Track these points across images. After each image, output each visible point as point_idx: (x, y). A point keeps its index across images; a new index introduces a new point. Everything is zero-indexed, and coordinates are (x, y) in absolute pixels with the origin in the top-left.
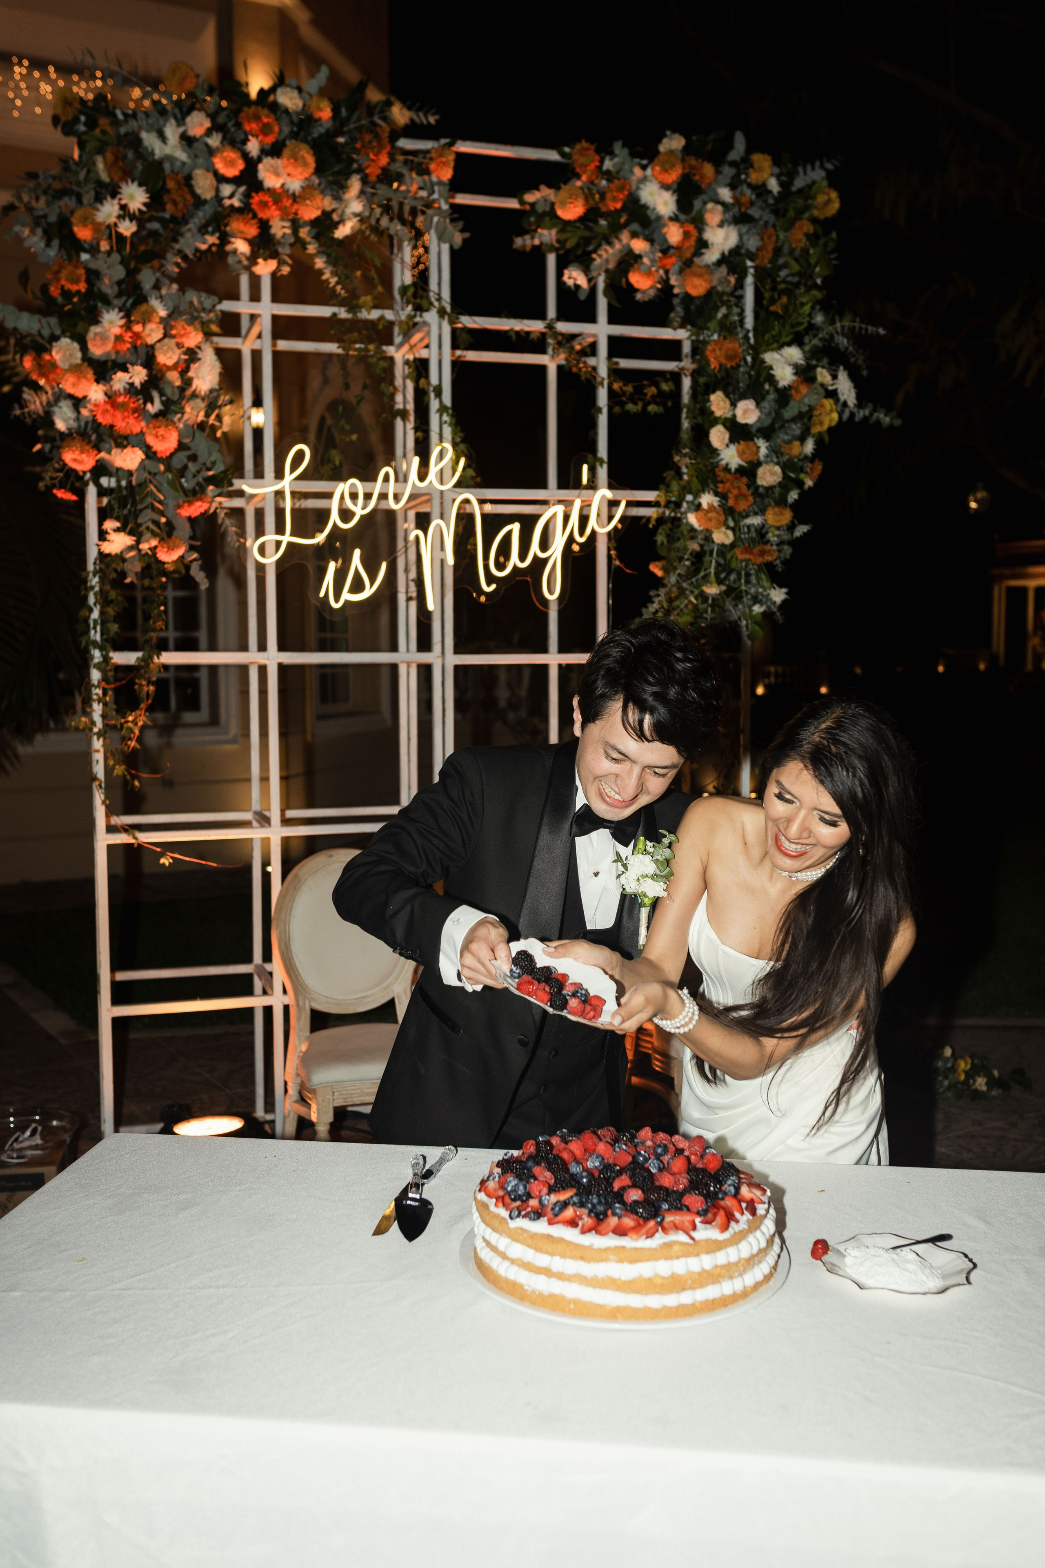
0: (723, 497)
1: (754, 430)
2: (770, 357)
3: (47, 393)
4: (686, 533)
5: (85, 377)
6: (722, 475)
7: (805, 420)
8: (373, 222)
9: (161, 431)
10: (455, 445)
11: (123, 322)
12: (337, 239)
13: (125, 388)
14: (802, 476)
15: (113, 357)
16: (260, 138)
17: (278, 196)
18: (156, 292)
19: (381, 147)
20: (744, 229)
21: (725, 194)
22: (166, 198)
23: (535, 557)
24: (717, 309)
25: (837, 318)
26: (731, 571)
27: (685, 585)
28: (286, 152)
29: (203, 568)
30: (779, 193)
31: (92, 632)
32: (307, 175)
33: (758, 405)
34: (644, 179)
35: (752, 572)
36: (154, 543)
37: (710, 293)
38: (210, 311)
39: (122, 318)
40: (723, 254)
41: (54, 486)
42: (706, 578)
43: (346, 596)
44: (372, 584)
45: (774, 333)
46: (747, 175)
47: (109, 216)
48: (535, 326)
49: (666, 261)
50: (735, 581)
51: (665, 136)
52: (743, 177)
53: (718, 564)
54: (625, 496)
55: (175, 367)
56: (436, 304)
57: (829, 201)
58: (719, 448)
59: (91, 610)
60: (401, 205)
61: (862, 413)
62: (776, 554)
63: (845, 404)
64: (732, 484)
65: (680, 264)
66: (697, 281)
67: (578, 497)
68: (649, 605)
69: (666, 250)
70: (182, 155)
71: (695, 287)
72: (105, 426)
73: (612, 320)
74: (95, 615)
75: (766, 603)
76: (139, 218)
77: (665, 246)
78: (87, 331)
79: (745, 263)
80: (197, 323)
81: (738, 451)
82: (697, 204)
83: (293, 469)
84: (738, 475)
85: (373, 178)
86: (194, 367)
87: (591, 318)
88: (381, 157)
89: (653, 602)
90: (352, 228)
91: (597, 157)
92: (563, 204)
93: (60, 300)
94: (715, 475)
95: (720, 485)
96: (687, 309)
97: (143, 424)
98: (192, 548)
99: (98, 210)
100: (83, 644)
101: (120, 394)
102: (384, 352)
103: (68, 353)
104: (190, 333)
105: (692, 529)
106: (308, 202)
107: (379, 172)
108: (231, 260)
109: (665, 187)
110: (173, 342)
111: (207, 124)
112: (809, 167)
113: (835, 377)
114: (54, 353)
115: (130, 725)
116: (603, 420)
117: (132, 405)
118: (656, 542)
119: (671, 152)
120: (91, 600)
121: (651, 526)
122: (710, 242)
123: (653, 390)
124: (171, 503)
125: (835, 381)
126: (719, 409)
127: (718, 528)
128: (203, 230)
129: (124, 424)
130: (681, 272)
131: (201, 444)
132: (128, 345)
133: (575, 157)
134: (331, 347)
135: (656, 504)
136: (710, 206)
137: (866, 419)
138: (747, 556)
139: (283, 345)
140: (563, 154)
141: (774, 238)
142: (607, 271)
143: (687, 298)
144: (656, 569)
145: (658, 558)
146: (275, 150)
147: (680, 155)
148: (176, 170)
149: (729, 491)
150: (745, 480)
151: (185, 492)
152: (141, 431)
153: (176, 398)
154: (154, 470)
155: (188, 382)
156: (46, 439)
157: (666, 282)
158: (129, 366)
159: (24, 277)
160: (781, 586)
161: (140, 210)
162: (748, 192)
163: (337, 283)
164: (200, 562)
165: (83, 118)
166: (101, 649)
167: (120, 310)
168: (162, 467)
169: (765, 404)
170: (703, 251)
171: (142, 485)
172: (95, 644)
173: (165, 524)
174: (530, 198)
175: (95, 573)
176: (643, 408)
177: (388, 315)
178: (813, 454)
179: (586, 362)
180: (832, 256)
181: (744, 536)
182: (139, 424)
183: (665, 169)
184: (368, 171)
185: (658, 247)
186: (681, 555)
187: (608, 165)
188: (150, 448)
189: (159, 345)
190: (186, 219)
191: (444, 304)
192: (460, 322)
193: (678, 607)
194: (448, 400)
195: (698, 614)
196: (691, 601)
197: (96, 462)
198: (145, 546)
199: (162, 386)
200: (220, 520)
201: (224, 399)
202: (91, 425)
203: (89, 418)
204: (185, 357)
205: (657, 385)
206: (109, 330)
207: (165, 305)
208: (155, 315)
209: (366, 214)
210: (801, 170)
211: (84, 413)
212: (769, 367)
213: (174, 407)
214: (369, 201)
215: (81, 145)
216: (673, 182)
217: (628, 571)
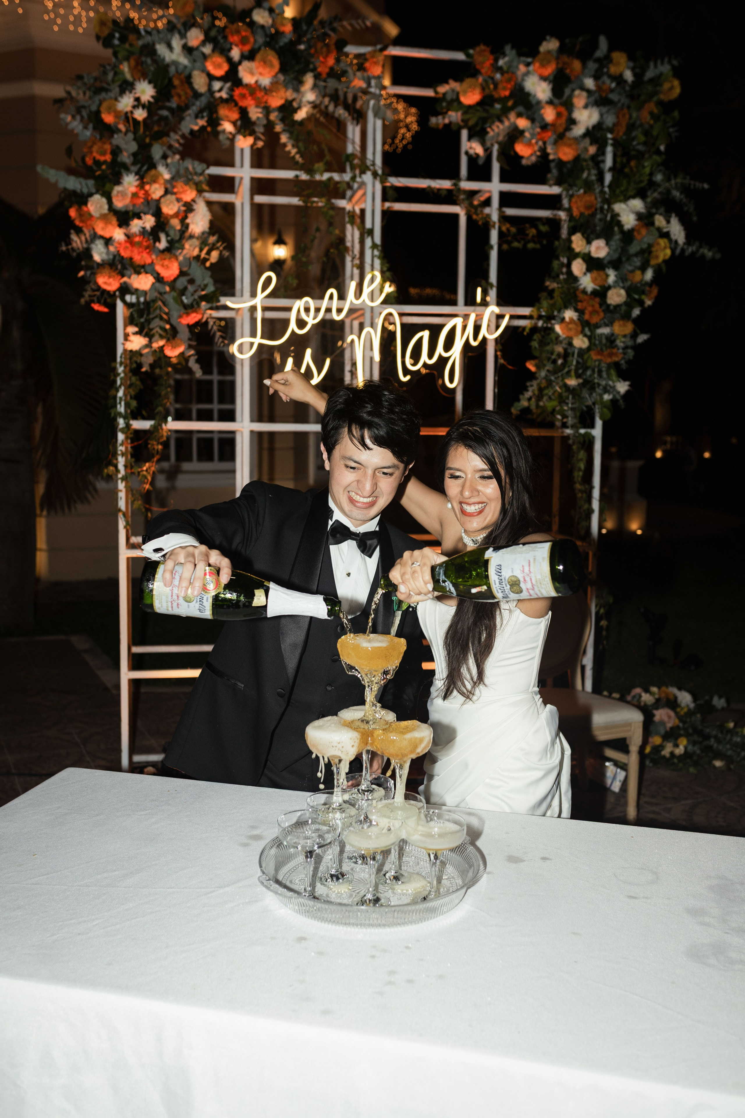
0: (581, 312)
1: (605, 262)
2: (619, 207)
3: (85, 235)
4: (554, 339)
5: (110, 223)
6: (581, 296)
7: (646, 255)
8: (323, 107)
9: (166, 263)
10: (382, 272)
11: (137, 183)
12: (296, 121)
13: (140, 232)
14: (643, 297)
15: (131, 208)
16: (240, 47)
17: (254, 90)
18: (163, 161)
19: (329, 52)
20: (604, 110)
21: (590, 83)
22: (173, 92)
24: (582, 171)
25: (672, 177)
26: (586, 369)
27: (553, 378)
28: (258, 57)
29: (197, 361)
30: (633, 82)
31: (118, 406)
32: (273, 73)
33: (607, 244)
34: (527, 73)
35: (604, 369)
36: (161, 343)
37: (577, 159)
38: (201, 175)
39: (137, 180)
40: (588, 130)
41: (93, 301)
42: (568, 374)
45: (623, 189)
46: (608, 69)
47: (127, 106)
48: (446, 184)
49: (544, 135)
50: (590, 376)
51: (544, 39)
52: (605, 70)
53: (578, 362)
54: (509, 311)
55: (176, 215)
56: (372, 168)
57: (672, 88)
58: (579, 276)
59: (117, 391)
60: (345, 94)
61: (690, 250)
62: (621, 356)
63: (676, 242)
64: (588, 303)
65: (554, 137)
66: (567, 150)
67: (474, 311)
68: (525, 393)
69: (544, 127)
70: (184, 61)
71: (565, 154)
72: (127, 258)
73: (503, 179)
74: (120, 394)
75: (612, 392)
76: (149, 107)
77: (543, 124)
78: (112, 189)
79: (606, 136)
80: (191, 183)
81: (592, 278)
82: (567, 91)
84: (593, 296)
85: (324, 76)
86: (190, 215)
87: (488, 179)
88: (329, 59)
89: (527, 391)
90: (307, 113)
91: (492, 57)
92: (465, 92)
93: (95, 168)
94: (575, 296)
95: (579, 304)
96: (560, 171)
97: (154, 257)
98: (190, 347)
99: (119, 101)
100: (113, 415)
101: (136, 236)
102: (333, 204)
103: (98, 206)
104: (186, 191)
105: (558, 336)
106: (274, 94)
107: (327, 70)
108: (221, 137)
109: (544, 78)
110: (174, 197)
111: (201, 37)
112: (659, 62)
114: (89, 205)
115: (145, 473)
116: (494, 255)
117: (145, 244)
118: (530, 347)
119: (549, 52)
120: (119, 382)
121: (525, 333)
122: (578, 120)
123: (533, 232)
124: (175, 314)
125: (669, 225)
126: (578, 246)
127: (577, 335)
128: (198, 115)
129: (139, 257)
130: (555, 143)
131: (197, 272)
132: (142, 200)
133: (476, 57)
134: (295, 201)
135: (530, 317)
136: (577, 92)
137: (693, 253)
138: (599, 357)
139: (260, 199)
140: (468, 55)
141: (627, 116)
142: (499, 143)
143: (560, 163)
144: (531, 366)
145: (532, 357)
146: (250, 56)
147: (555, 54)
148: (180, 71)
149: (585, 308)
150: (598, 300)
151: (186, 307)
152: (152, 262)
153: (177, 238)
154: (162, 290)
155: (185, 227)
156: (87, 268)
157: (543, 150)
158: (142, 215)
159: (69, 151)
160: (625, 380)
161: (149, 102)
162: (608, 81)
163: (297, 153)
164: (196, 357)
165: (117, 35)
166: (125, 418)
167: (137, 174)
168: (167, 289)
169: (613, 243)
170: (573, 126)
171: (154, 301)
172: (120, 414)
173: (170, 329)
174: (442, 89)
175: (121, 363)
176: (525, 245)
177: (336, 177)
178: (651, 280)
179: (482, 212)
180: (671, 130)
181: (597, 342)
182: (151, 257)
183: (543, 66)
184: (319, 70)
185: (537, 124)
186: (549, 355)
187: (501, 63)
188: (158, 274)
189: (163, 200)
190: (187, 107)
191: (377, 168)
192: (389, 182)
193: (547, 394)
194: (378, 240)
195: (562, 400)
196: (556, 391)
197: (121, 284)
198: (155, 345)
199: (167, 229)
200: (210, 327)
201: (212, 239)
202: (117, 258)
203: (116, 253)
204: (183, 208)
205: (536, 228)
206: (128, 189)
207: (169, 171)
208: (160, 178)
209: (318, 102)
210: (652, 64)
211: (112, 249)
212: (618, 215)
213: (177, 245)
214: (320, 92)
215: (115, 54)
216: (549, 75)
217: (510, 367)
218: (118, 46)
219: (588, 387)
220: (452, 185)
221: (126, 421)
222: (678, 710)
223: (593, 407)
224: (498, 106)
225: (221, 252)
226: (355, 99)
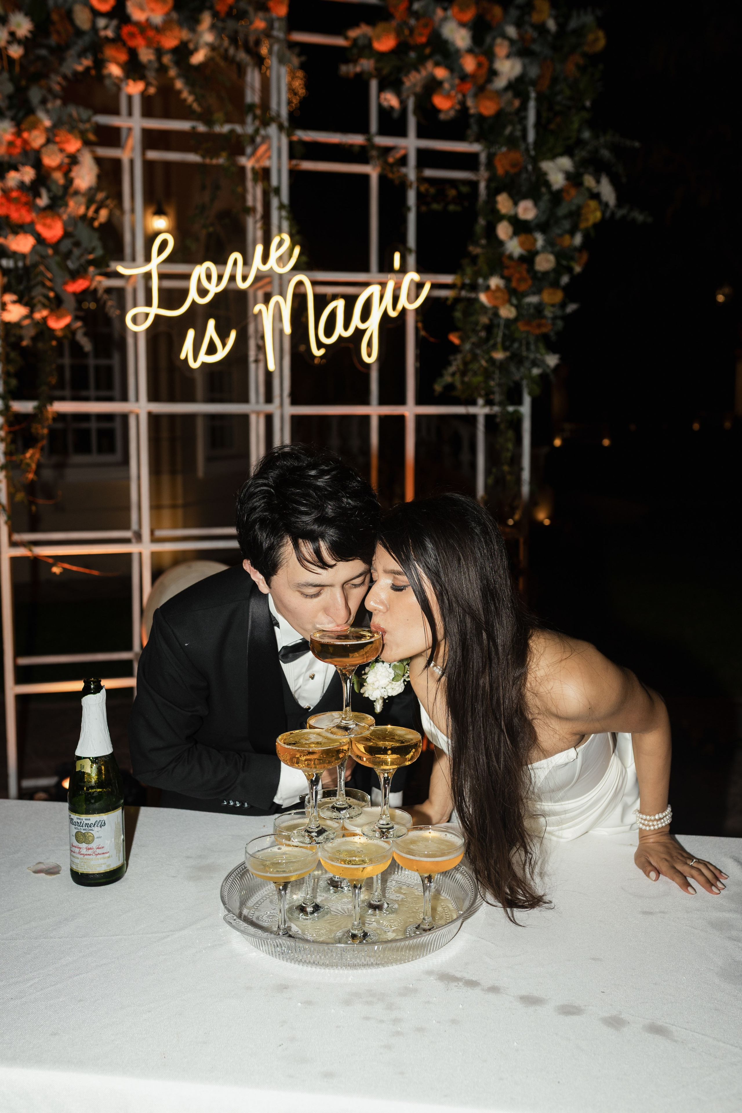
0: (508, 280)
1: (533, 224)
2: (546, 165)
4: (478, 309)
6: (507, 262)
7: (575, 218)
8: (222, 50)
9: (48, 221)
10: (291, 235)
11: (13, 130)
12: (193, 66)
13: (17, 185)
14: (572, 263)
15: (6, 158)
17: (145, 28)
18: (43, 106)
20: (527, 61)
21: (511, 31)
22: (52, 28)
23: (357, 328)
24: (504, 127)
25: (601, 134)
26: (513, 340)
27: (478, 351)
29: (86, 334)
30: (556, 32)
32: (166, 10)
33: (536, 204)
34: (445, 19)
35: (532, 341)
36: (45, 313)
37: (499, 114)
38: (86, 122)
39: (14, 126)
40: (510, 82)
42: (494, 347)
43: (204, 358)
44: (223, 349)
45: (550, 145)
46: (531, 17)
48: (357, 139)
49: (464, 87)
50: (518, 349)
52: (527, 18)
53: (504, 335)
54: (429, 279)
55: (59, 168)
56: (277, 119)
57: (596, 40)
58: (505, 240)
60: (246, 36)
61: (621, 213)
62: (550, 327)
63: (607, 205)
64: (515, 269)
65: (475, 88)
66: (488, 104)
67: (391, 279)
68: (448, 368)
69: (464, 77)
71: (486, 108)
72: (2, 216)
73: (420, 134)
75: (542, 366)
76: (25, 43)
77: (462, 75)
79: (528, 89)
80: (75, 131)
81: (519, 242)
82: (488, 40)
83: (159, 254)
84: (520, 262)
85: (223, 14)
86: (75, 169)
89: (451, 365)
90: (205, 56)
92: (378, 37)
94: (501, 262)
95: (505, 270)
96: (481, 126)
97: (34, 215)
98: (77, 318)
101: (14, 190)
104: (70, 141)
105: (483, 306)
106: (167, 33)
107: (226, 8)
108: (108, 82)
109: (462, 24)
110: (56, 147)
112: (582, 11)
113: (598, 182)
115: (28, 460)
116: (412, 218)
117: (24, 199)
118: (453, 317)
121: (447, 305)
122: (499, 71)
123: (453, 193)
124: (59, 280)
125: (599, 186)
126: (503, 208)
127: (503, 304)
128: (81, 54)
129: (17, 215)
130: (476, 96)
131: (83, 233)
132: (19, 150)
134: (192, 158)
135: (453, 286)
136: (499, 41)
137: (624, 217)
138: (527, 329)
139: (153, 155)
141: (551, 69)
142: (416, 95)
143: (481, 118)
144: (454, 339)
145: (455, 329)
148: (59, 6)
149: (512, 275)
150: (525, 266)
151: (71, 273)
152: (32, 221)
153: (60, 193)
154: (44, 254)
155: (69, 181)
157: (463, 104)
158: (19, 166)
160: (554, 353)
161: (26, 37)
162: (531, 30)
163: (194, 101)
164: (84, 329)
166: (6, 399)
167: (12, 119)
168: (50, 252)
169: (541, 204)
170: (494, 78)
171: (35, 265)
173: (53, 297)
174: (353, 33)
176: (445, 207)
177: (239, 129)
178: (581, 245)
179: (398, 171)
180: (598, 84)
181: (525, 312)
182: (30, 216)
183: (462, 10)
184: (218, 7)
185: (457, 75)
186: (472, 327)
187: (416, 6)
188: (40, 235)
189: (43, 150)
190: (68, 46)
191: (282, 120)
192: (296, 136)
193: (472, 369)
194: (285, 199)
195: (488, 375)
196: (482, 365)
198: (38, 316)
199: (49, 184)
200: (100, 294)
201: (100, 196)
204: (67, 161)
205: (456, 187)
206: (3, 137)
207: (50, 117)
208: (40, 125)
209: (217, 44)
210: (575, 13)
212: (545, 174)
213: (60, 202)
214: (219, 33)
216: (469, 21)
217: (432, 340)
219: (516, 360)
220: (364, 140)
221: (8, 402)
223: (520, 382)
224: (413, 55)
225: (110, 211)
226: (257, 42)
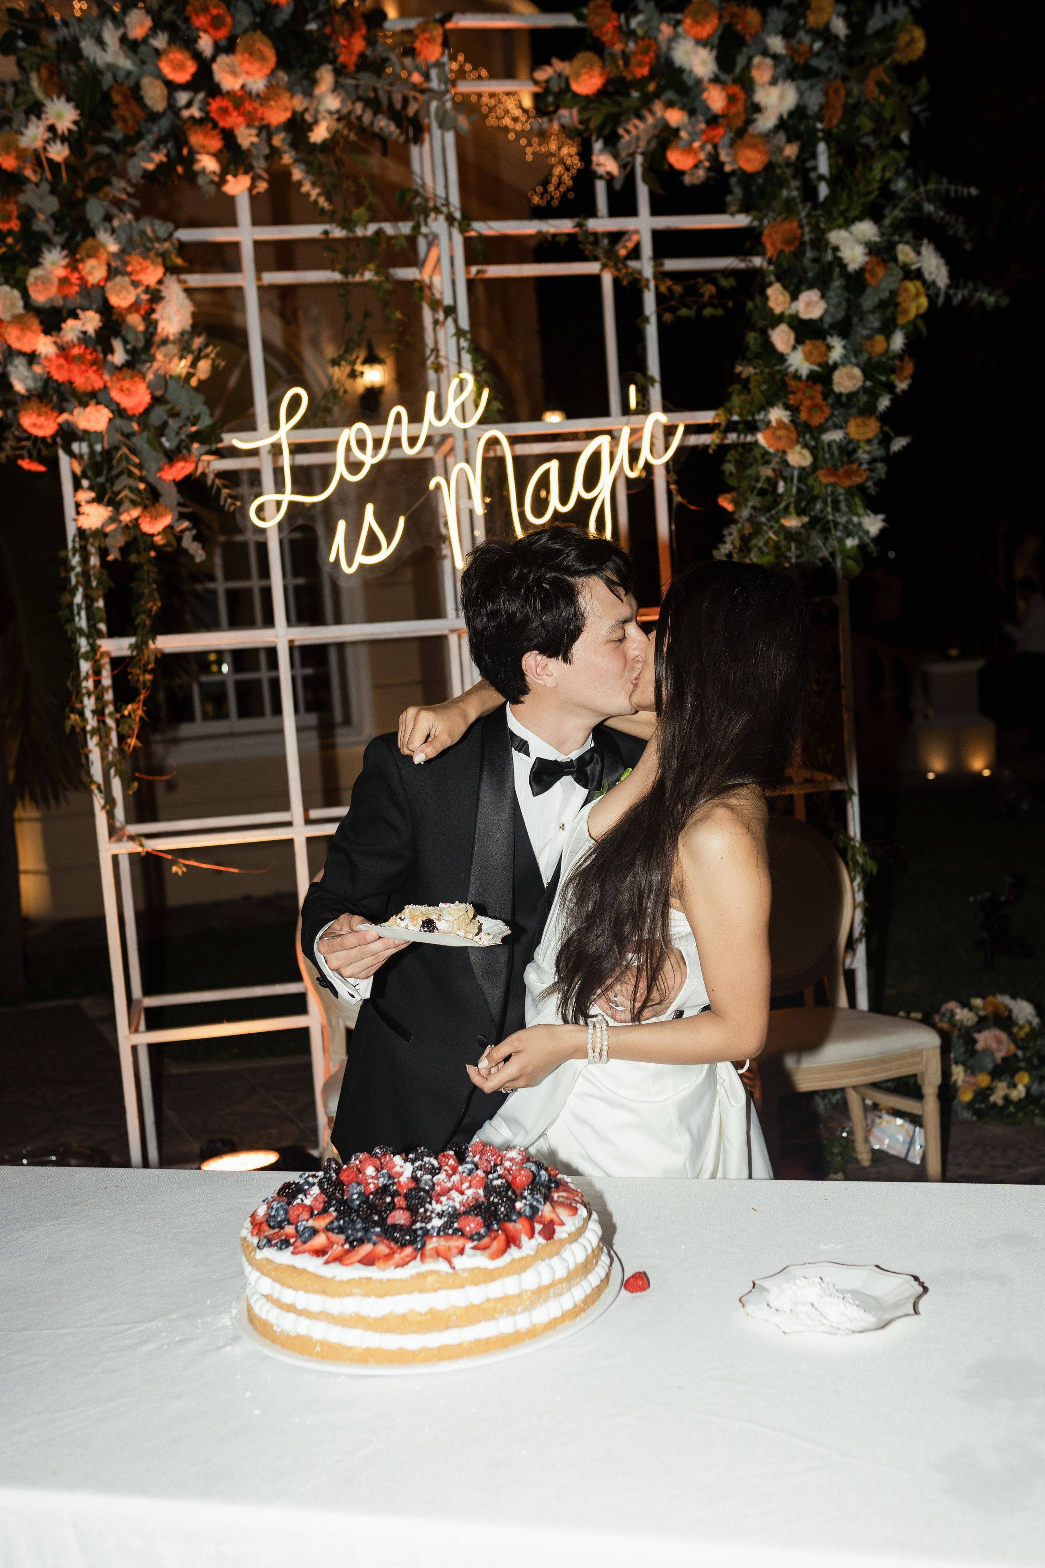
0: (794, 410)
1: (826, 326)
2: (836, 237)
4: (759, 457)
5: (29, 328)
6: (793, 384)
7: (888, 310)
8: (353, 118)
9: (126, 385)
10: (475, 374)
11: (64, 262)
12: (315, 144)
13: (79, 338)
15: (60, 303)
16: (211, 32)
17: (241, 99)
18: (107, 225)
19: (353, 30)
20: (805, 85)
21: (776, 44)
22: (115, 114)
23: (579, 498)
24: (778, 185)
25: (921, 181)
26: (812, 500)
27: (761, 519)
28: (241, 46)
29: (196, 538)
30: (847, 37)
31: (77, 618)
32: (267, 71)
33: (823, 295)
34: (675, 37)
35: (841, 498)
36: (135, 513)
37: (769, 167)
38: (166, 240)
39: (66, 256)
40: (780, 119)
41: (22, 457)
42: (784, 511)
43: (360, 559)
44: (389, 544)
45: (844, 206)
46: (805, 19)
47: (35, 140)
48: (565, 226)
49: (713, 133)
50: (822, 511)
52: (802, 22)
53: (799, 490)
54: (683, 419)
55: (135, 307)
56: (443, 209)
57: (912, 41)
58: (785, 352)
59: (73, 595)
60: (389, 95)
61: (957, 296)
62: (865, 475)
63: (933, 284)
64: (804, 393)
65: (730, 135)
66: (751, 154)
67: (627, 424)
68: (720, 546)
69: (713, 120)
70: (125, 63)
71: (748, 161)
72: (63, 383)
73: (655, 211)
74: (78, 599)
75: (857, 534)
76: (70, 139)
77: (709, 116)
78: (27, 274)
79: (812, 126)
80: (152, 254)
81: (804, 353)
82: (740, 60)
83: (289, 417)
84: (810, 383)
85: (351, 68)
86: (159, 308)
87: (631, 211)
88: (354, 40)
89: (724, 542)
90: (328, 129)
91: (616, 16)
92: (577, 75)
94: (783, 385)
95: (791, 396)
96: (746, 189)
97: (107, 377)
98: (182, 516)
99: (22, 133)
100: (68, 633)
101: (74, 345)
102: (393, 276)
103: (8, 302)
104: (147, 268)
105: (763, 453)
106: (272, 103)
107: (354, 59)
108: (201, 181)
109: (702, 43)
110: (126, 280)
111: (148, 23)
113: (918, 253)
116: (651, 332)
117: (89, 357)
118: (723, 472)
120: (73, 581)
121: (710, 454)
122: (763, 104)
123: (709, 290)
124: (153, 466)
125: (918, 258)
126: (778, 305)
127: (792, 448)
128: (152, 147)
129: (83, 380)
130: (732, 144)
131: (179, 397)
132: (76, 289)
133: (591, 19)
134: (328, 276)
135: (713, 428)
137: (964, 300)
138: (832, 479)
139: (271, 278)
140: (580, 17)
141: (842, 92)
142: (643, 154)
143: (743, 177)
144: (726, 503)
145: (726, 489)
146: (227, 47)
147: (716, 2)
148: (120, 79)
149: (801, 404)
150: (819, 387)
151: (166, 453)
152: (105, 386)
153: (141, 344)
154: (127, 430)
155: (151, 325)
156: (6, 404)
157: (714, 157)
158: (79, 311)
160: (876, 512)
161: (69, 130)
162: (807, 39)
163: (319, 195)
164: (194, 532)
165: (20, 33)
166: (88, 636)
167: (63, 248)
168: (135, 426)
169: (832, 294)
170: (756, 116)
171: (117, 448)
172: (80, 632)
173: (145, 489)
174: (544, 74)
175: (75, 551)
176: (699, 311)
177: (389, 228)
178: (902, 350)
179: (630, 267)
180: (916, 109)
181: (827, 456)
182: (102, 378)
183: (697, 23)
184: (341, 59)
185: (701, 118)
186: (753, 483)
187: (634, 23)
188: (118, 404)
189: (109, 285)
190: (139, 136)
191: (452, 209)
192: (473, 230)
193: (755, 545)
194: (464, 324)
195: (778, 552)
196: (770, 538)
197: (60, 425)
198: (125, 518)
199: (124, 332)
200: (209, 482)
201: (198, 342)
202: (51, 384)
203: (45, 376)
204: (145, 297)
205: (714, 282)
206: (52, 272)
207: (116, 239)
208: (102, 250)
209: (344, 111)
210: (878, 8)
211: (38, 369)
212: (835, 249)
213: (143, 357)
214: (348, 94)
215: (19, 64)
216: (710, 36)
217: (693, 507)
218: (23, 50)
219: (818, 527)
220: (575, 227)
221: (91, 641)
222: (1015, 1030)
223: (830, 559)
224: (635, 94)
225: (213, 360)
226: (405, 101)
